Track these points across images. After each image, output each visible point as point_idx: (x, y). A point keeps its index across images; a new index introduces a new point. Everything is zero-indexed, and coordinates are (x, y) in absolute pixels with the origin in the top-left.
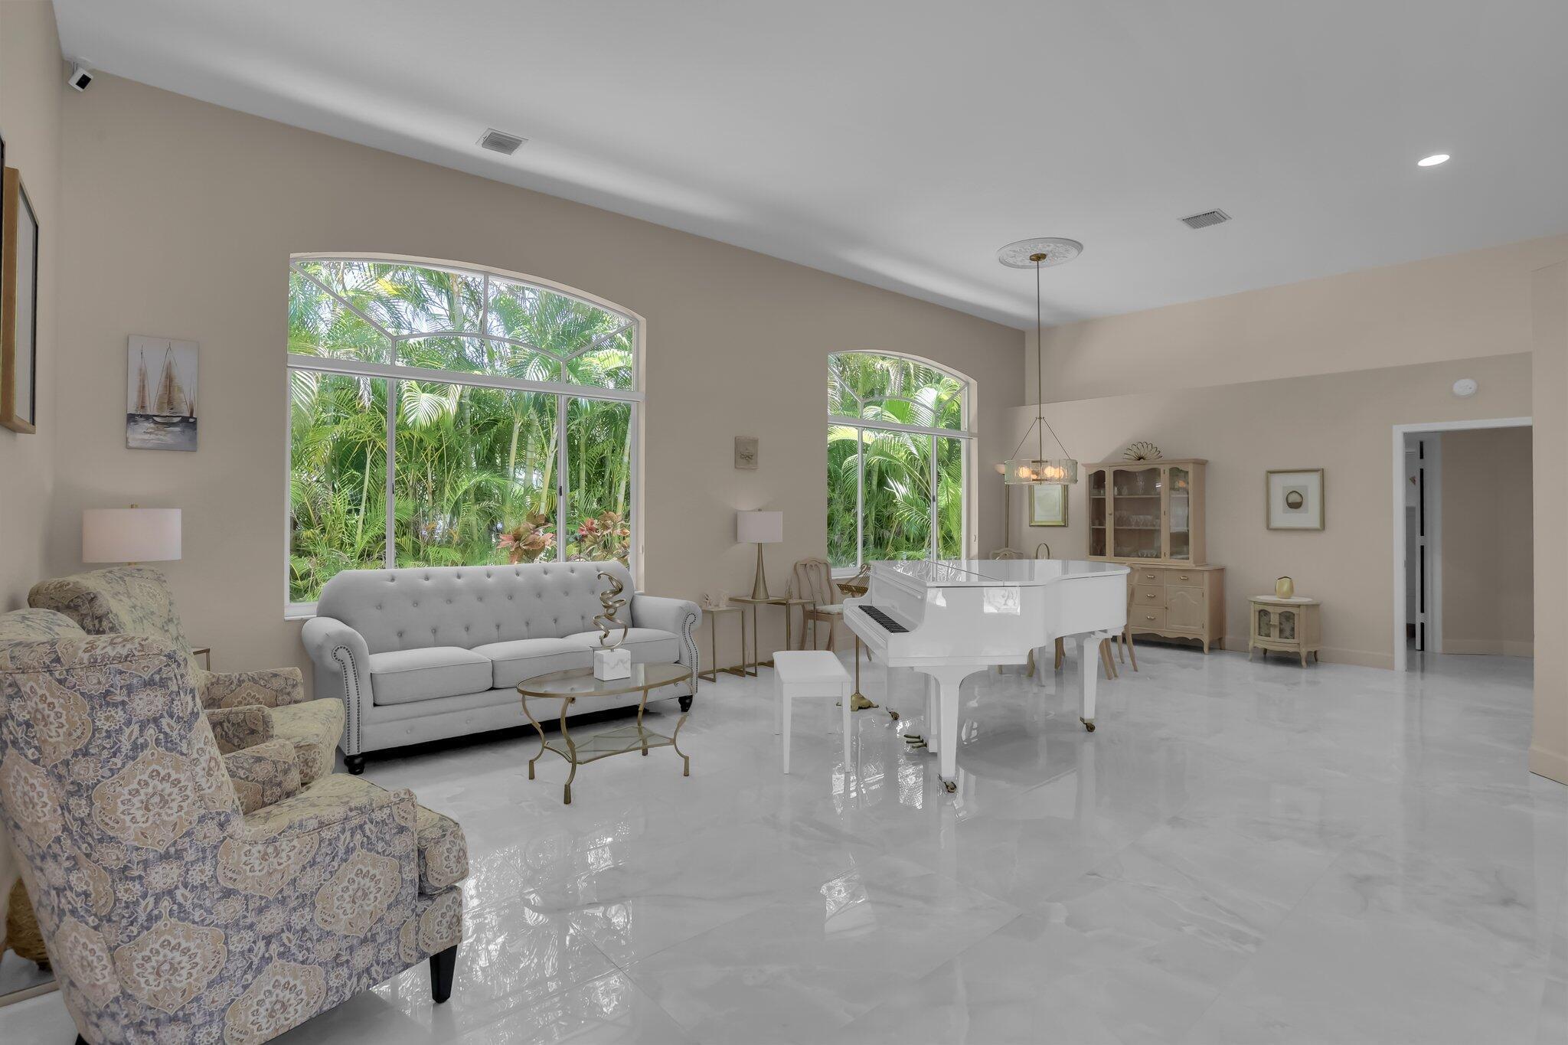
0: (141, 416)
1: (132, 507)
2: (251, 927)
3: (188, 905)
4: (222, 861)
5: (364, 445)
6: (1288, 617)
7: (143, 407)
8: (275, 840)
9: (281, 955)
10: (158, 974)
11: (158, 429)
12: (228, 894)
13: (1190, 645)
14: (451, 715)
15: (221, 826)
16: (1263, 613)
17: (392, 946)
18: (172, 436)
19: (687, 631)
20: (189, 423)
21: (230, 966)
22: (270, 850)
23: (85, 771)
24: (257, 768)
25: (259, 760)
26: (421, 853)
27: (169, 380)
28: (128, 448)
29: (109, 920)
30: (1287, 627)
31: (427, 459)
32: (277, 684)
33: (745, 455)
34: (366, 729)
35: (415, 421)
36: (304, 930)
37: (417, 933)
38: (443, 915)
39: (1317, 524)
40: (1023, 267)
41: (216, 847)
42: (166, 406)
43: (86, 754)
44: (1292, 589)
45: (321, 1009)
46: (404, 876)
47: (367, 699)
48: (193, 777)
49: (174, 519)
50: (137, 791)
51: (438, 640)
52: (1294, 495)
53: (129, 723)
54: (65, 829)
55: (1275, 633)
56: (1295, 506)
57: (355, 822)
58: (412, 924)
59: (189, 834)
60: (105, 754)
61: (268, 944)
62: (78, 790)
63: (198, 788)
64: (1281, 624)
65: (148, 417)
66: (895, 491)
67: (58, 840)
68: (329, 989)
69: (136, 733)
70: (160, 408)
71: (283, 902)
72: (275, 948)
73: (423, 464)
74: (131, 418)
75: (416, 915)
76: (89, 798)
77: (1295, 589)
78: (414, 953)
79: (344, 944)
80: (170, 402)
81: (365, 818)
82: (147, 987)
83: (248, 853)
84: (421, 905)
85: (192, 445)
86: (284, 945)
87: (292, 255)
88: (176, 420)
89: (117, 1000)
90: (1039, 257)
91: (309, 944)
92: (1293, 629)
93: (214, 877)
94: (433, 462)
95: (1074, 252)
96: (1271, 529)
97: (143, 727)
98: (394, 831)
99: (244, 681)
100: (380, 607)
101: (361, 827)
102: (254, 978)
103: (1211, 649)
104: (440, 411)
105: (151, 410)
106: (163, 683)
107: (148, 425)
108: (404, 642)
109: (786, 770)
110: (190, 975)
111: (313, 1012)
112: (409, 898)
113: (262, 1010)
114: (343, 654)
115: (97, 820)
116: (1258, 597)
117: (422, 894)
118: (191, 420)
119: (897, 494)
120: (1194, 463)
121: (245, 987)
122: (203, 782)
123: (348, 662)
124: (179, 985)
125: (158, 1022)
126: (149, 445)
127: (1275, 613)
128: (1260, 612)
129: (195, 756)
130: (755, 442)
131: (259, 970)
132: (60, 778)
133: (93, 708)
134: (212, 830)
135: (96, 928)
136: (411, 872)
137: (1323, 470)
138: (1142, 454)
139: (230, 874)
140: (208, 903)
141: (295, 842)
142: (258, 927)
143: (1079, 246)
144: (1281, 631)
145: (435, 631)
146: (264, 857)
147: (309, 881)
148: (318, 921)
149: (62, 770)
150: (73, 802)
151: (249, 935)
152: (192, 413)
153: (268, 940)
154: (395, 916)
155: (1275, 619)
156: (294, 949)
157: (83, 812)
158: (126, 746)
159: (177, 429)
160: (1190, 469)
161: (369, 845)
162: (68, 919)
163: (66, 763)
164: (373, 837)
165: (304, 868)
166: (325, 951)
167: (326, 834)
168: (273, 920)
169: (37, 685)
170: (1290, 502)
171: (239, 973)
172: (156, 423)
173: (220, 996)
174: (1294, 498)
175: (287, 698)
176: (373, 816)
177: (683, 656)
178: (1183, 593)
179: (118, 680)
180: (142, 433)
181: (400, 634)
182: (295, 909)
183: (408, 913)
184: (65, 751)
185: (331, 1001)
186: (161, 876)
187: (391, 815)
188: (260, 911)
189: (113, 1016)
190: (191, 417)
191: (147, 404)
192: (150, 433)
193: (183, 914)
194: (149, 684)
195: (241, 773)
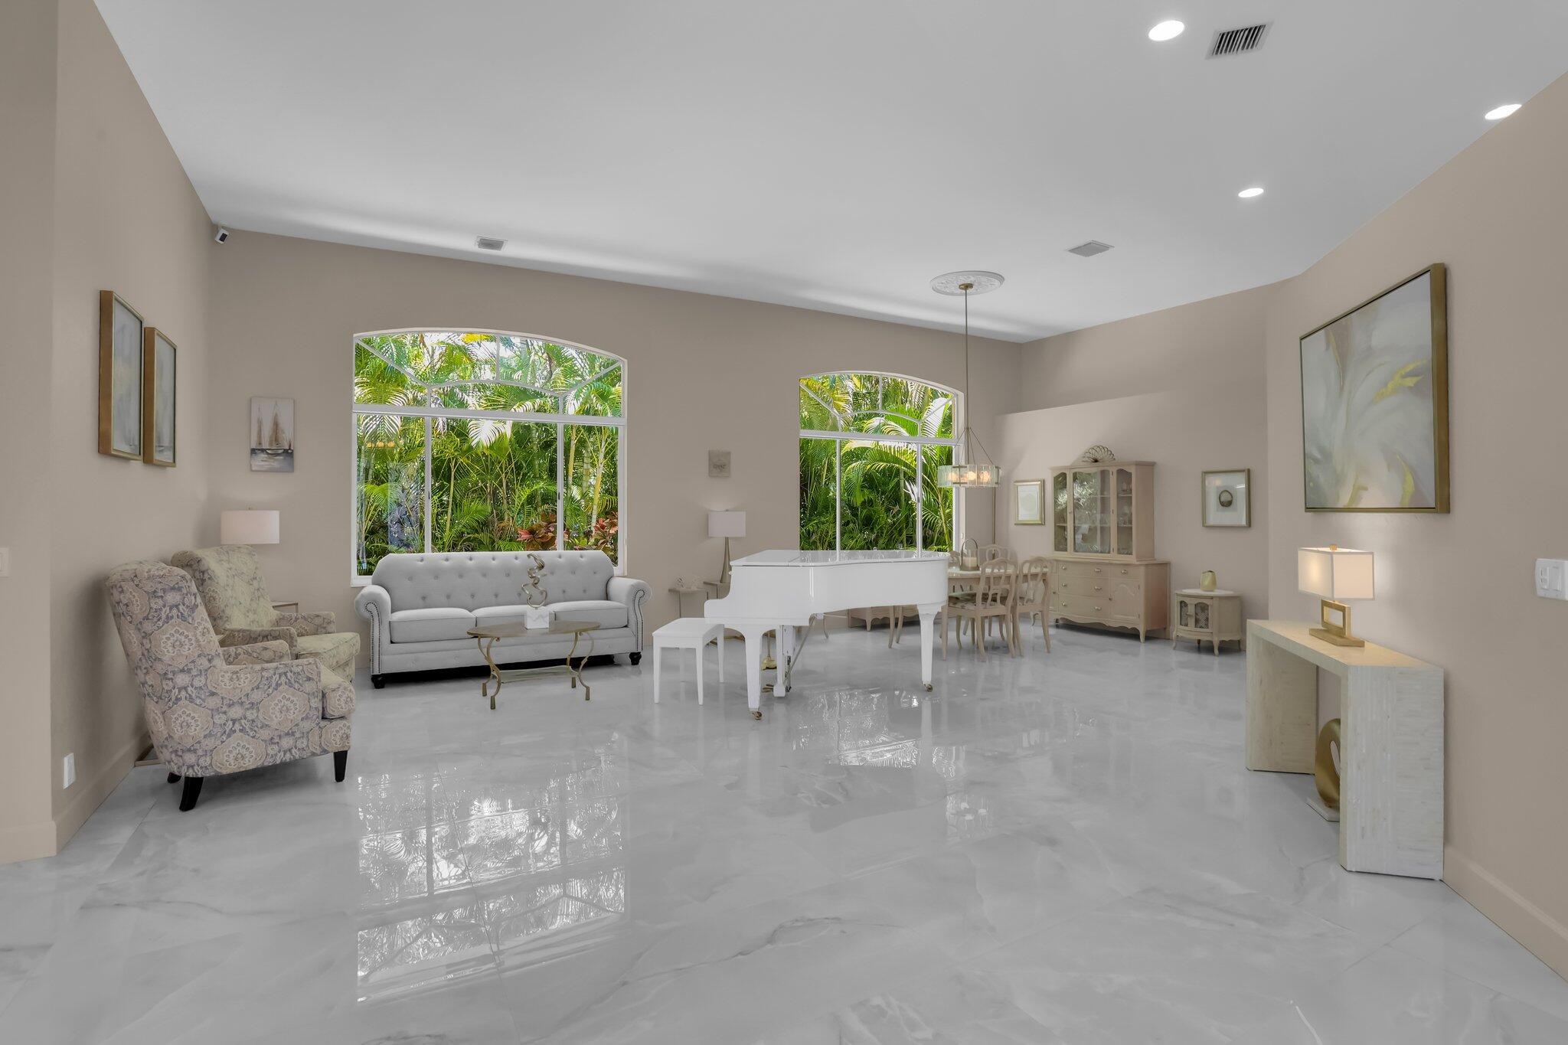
0: (259, 450)
1: (249, 509)
2: (225, 713)
3: (193, 695)
4: (210, 677)
5: (449, 461)
6: (1202, 608)
7: (260, 444)
8: (237, 672)
9: (241, 731)
10: (182, 727)
11: (270, 458)
12: (213, 694)
13: (1132, 635)
14: (444, 653)
15: (210, 661)
16: (1183, 604)
17: (305, 741)
18: (277, 462)
19: (637, 601)
20: (289, 453)
21: (214, 730)
22: (235, 677)
23: (148, 627)
24: (264, 653)
25: (266, 649)
26: (324, 695)
27: (276, 425)
28: (252, 470)
29: (161, 699)
30: (1202, 617)
31: (502, 471)
32: (318, 621)
33: (719, 465)
34: (384, 658)
35: (478, 443)
36: (253, 721)
37: (320, 738)
38: (337, 731)
39: (1244, 522)
40: (953, 294)
41: (206, 670)
42: (274, 442)
43: (148, 619)
44: (1214, 583)
45: (263, 763)
46: (312, 705)
47: (386, 639)
48: (195, 635)
49: (274, 517)
50: (169, 638)
51: (449, 601)
52: (1226, 494)
53: (164, 606)
54: (143, 655)
55: (1192, 622)
56: (1227, 504)
57: (281, 671)
58: (317, 732)
59: (193, 662)
60: (155, 619)
61: (234, 724)
62: (146, 635)
63: (197, 641)
64: (1196, 614)
65: (263, 451)
66: (911, 492)
67: (140, 659)
68: (267, 754)
69: (168, 611)
70: (271, 444)
71: (242, 704)
72: (237, 727)
73: (498, 475)
74: (253, 451)
75: (320, 727)
76: (150, 640)
77: (1218, 581)
78: (318, 748)
79: (276, 733)
80: (276, 440)
81: (287, 669)
82: (178, 733)
83: (223, 676)
84: (323, 723)
85: (291, 468)
86: (242, 725)
87: (355, 335)
88: (280, 451)
89: (166, 739)
90: (967, 287)
91: (256, 729)
92: (1207, 619)
93: (206, 685)
94: (507, 473)
95: (997, 283)
96: (1207, 527)
97: (171, 608)
98: (305, 679)
99: (298, 619)
100: (410, 579)
101: (285, 674)
102: (227, 738)
103: (1148, 638)
104: (497, 435)
105: (265, 446)
106: (180, 589)
107: (263, 456)
108: (425, 602)
109: (656, 700)
110: (196, 730)
111: (258, 764)
112: (315, 717)
113: (231, 756)
114: (371, 607)
115: (153, 650)
116: (1184, 591)
117: (324, 718)
118: (290, 451)
119: (912, 495)
120: (1136, 465)
121: (222, 742)
122: (200, 638)
123: (375, 613)
124: (191, 734)
125: (183, 751)
126: (264, 469)
127: (1191, 604)
128: (1181, 602)
129: (196, 625)
130: (729, 454)
131: (229, 736)
132: (139, 630)
133: (149, 598)
134: (204, 662)
135: (157, 702)
136: (316, 703)
137: (1249, 471)
138: (1098, 457)
139: (213, 685)
140: (203, 697)
141: (248, 675)
142: (229, 714)
143: (1001, 278)
144: (1197, 621)
145: (448, 597)
146: (231, 679)
147: (256, 696)
148: (261, 717)
149: (139, 626)
150: (145, 641)
151: (224, 717)
152: (290, 446)
153: (234, 721)
154: (306, 725)
155: (1191, 610)
156: (248, 730)
157: (148, 647)
158: (164, 616)
159: (282, 457)
160: (1132, 470)
161: (290, 684)
162: (147, 698)
163: (141, 623)
164: (292, 681)
165: (253, 689)
166: (265, 734)
167: (264, 674)
168: (236, 712)
169: (128, 587)
170: (1222, 500)
171: (219, 734)
172: (268, 454)
173: (210, 743)
174: (1225, 497)
175: (324, 631)
176: (292, 669)
177: (630, 623)
178: (1125, 586)
179: (160, 586)
180: (260, 460)
181: (424, 598)
182: (248, 709)
183: (314, 725)
184: (140, 617)
185: (269, 762)
186: (182, 679)
187: (303, 670)
188: (230, 706)
189: (166, 746)
190: (290, 449)
191: (263, 443)
192: (265, 461)
193: (191, 699)
194: (173, 589)
195: (255, 655)
